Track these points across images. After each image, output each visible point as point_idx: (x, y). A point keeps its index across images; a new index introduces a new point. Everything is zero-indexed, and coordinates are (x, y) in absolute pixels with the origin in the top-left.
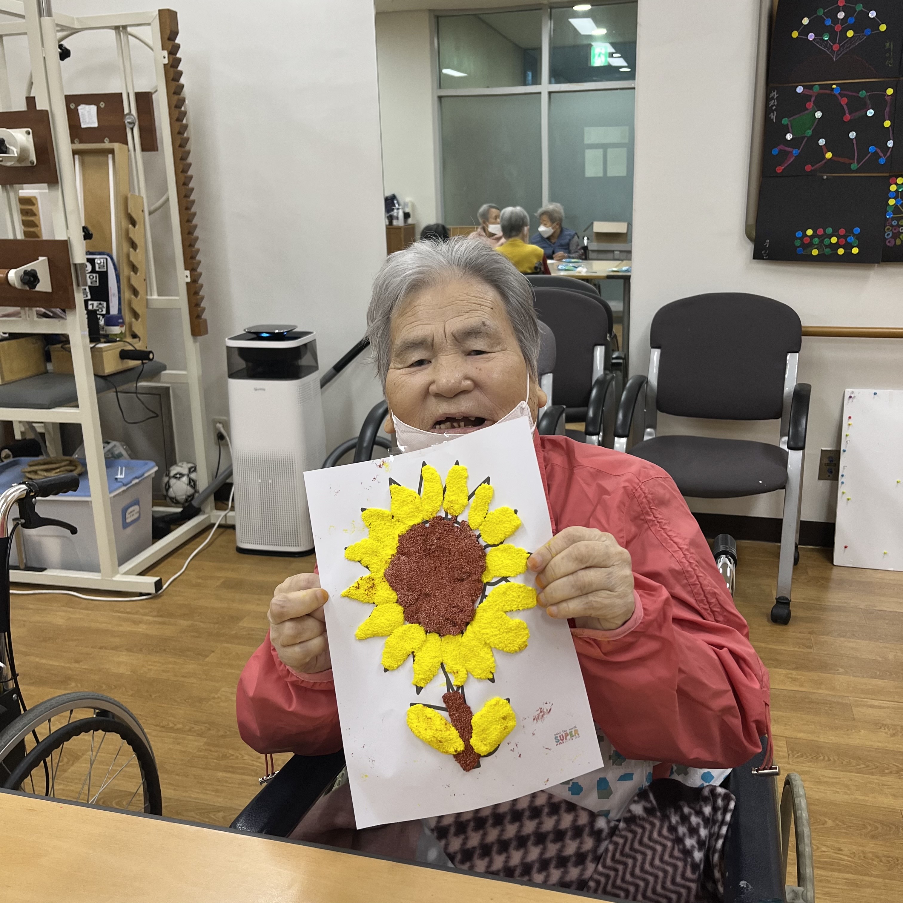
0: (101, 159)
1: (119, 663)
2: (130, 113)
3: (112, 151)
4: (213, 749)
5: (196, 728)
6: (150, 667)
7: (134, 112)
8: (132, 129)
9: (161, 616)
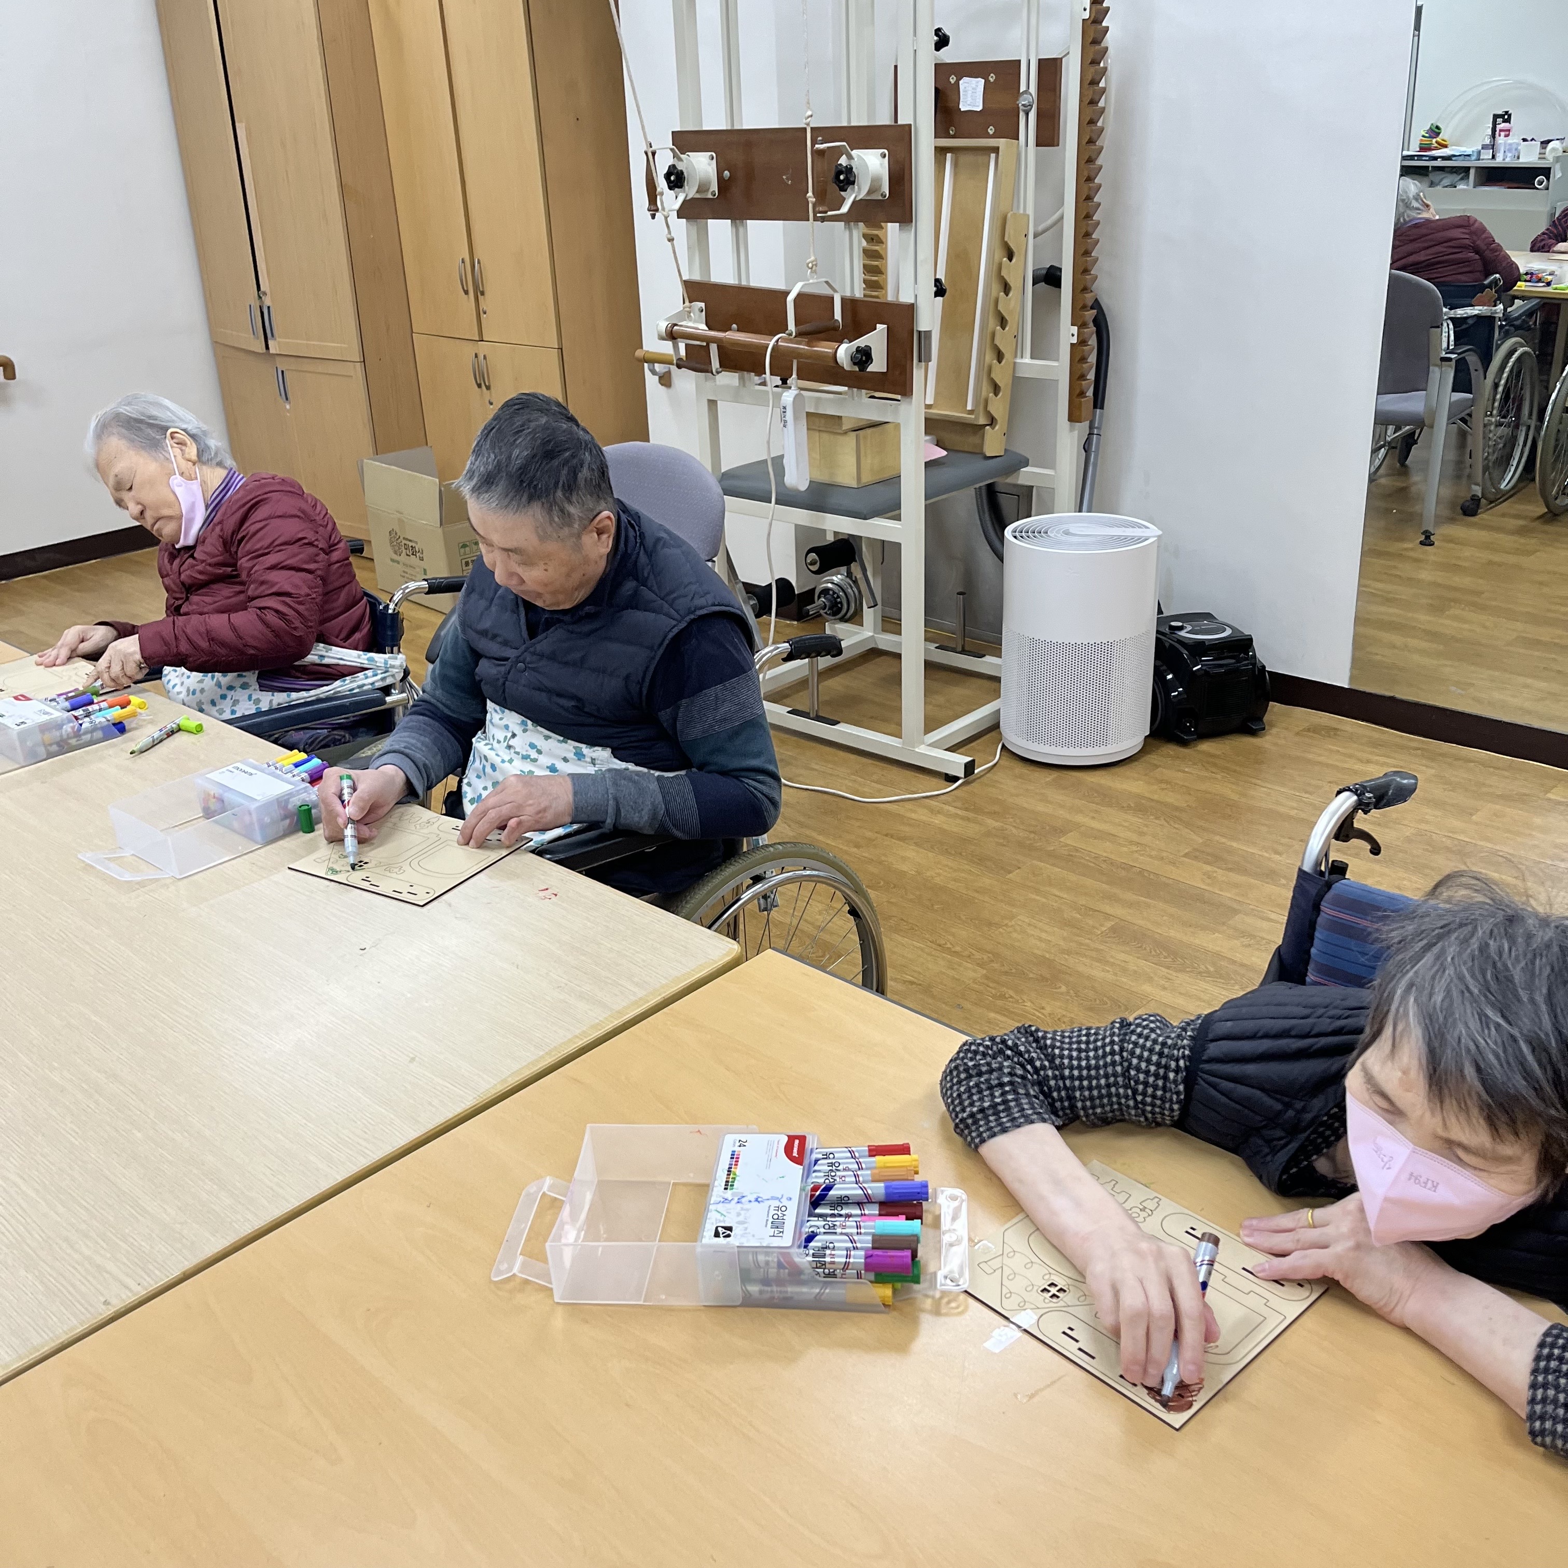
0: (981, 159)
1: (904, 859)
2: (1027, 92)
3: (996, 150)
4: (991, 985)
5: (978, 955)
6: (937, 871)
7: (1033, 89)
8: (1027, 114)
9: (966, 809)
